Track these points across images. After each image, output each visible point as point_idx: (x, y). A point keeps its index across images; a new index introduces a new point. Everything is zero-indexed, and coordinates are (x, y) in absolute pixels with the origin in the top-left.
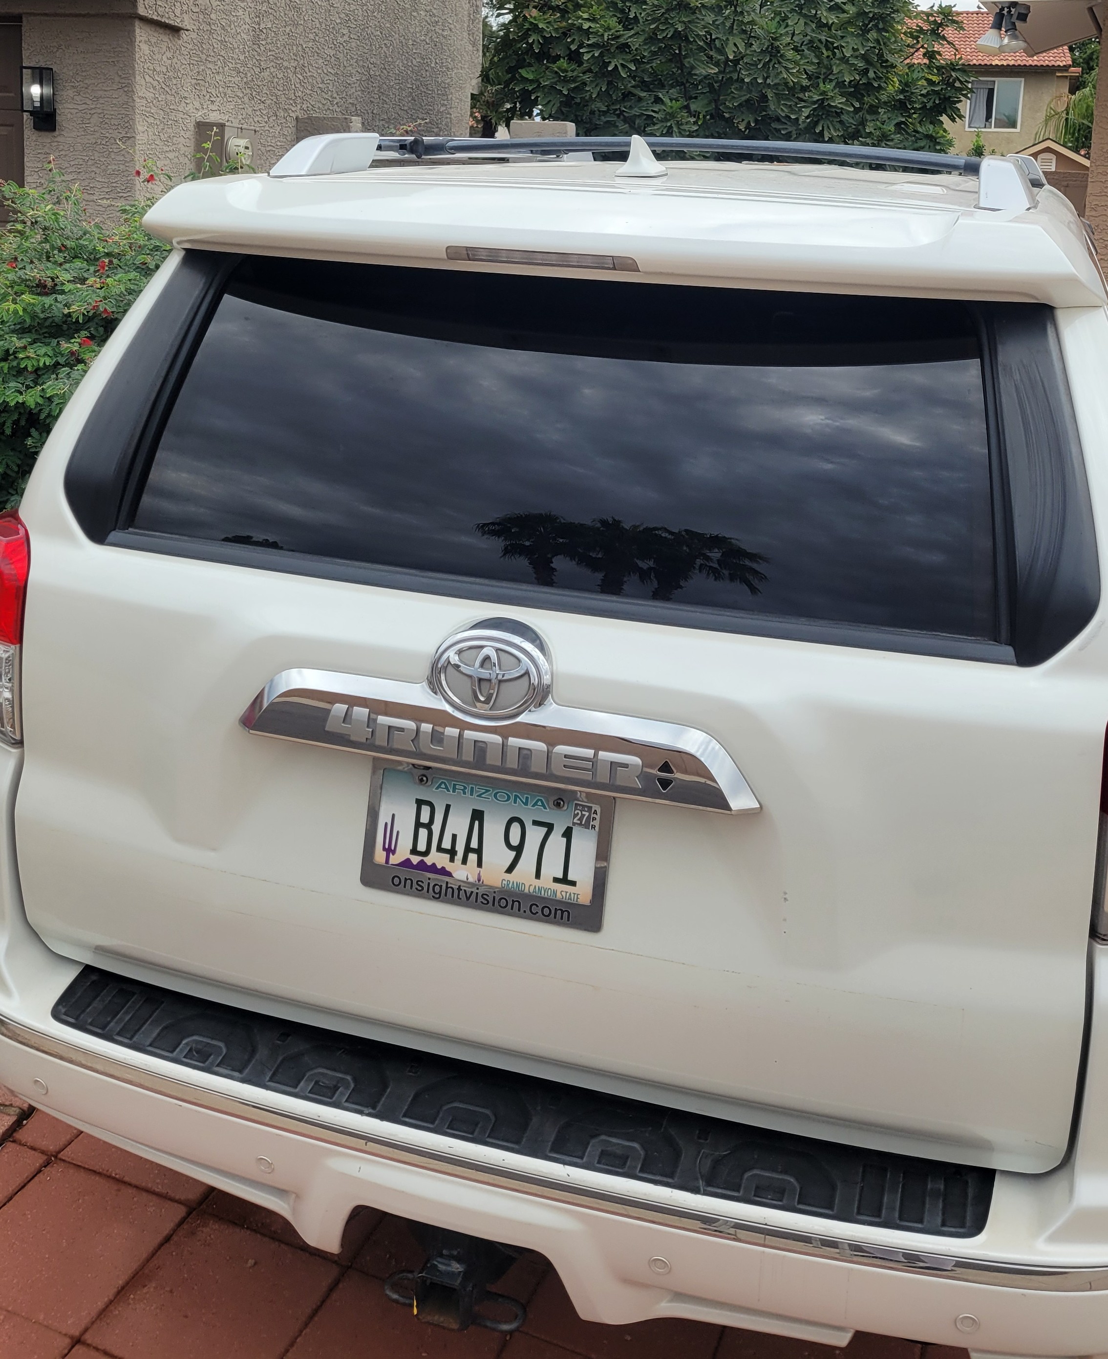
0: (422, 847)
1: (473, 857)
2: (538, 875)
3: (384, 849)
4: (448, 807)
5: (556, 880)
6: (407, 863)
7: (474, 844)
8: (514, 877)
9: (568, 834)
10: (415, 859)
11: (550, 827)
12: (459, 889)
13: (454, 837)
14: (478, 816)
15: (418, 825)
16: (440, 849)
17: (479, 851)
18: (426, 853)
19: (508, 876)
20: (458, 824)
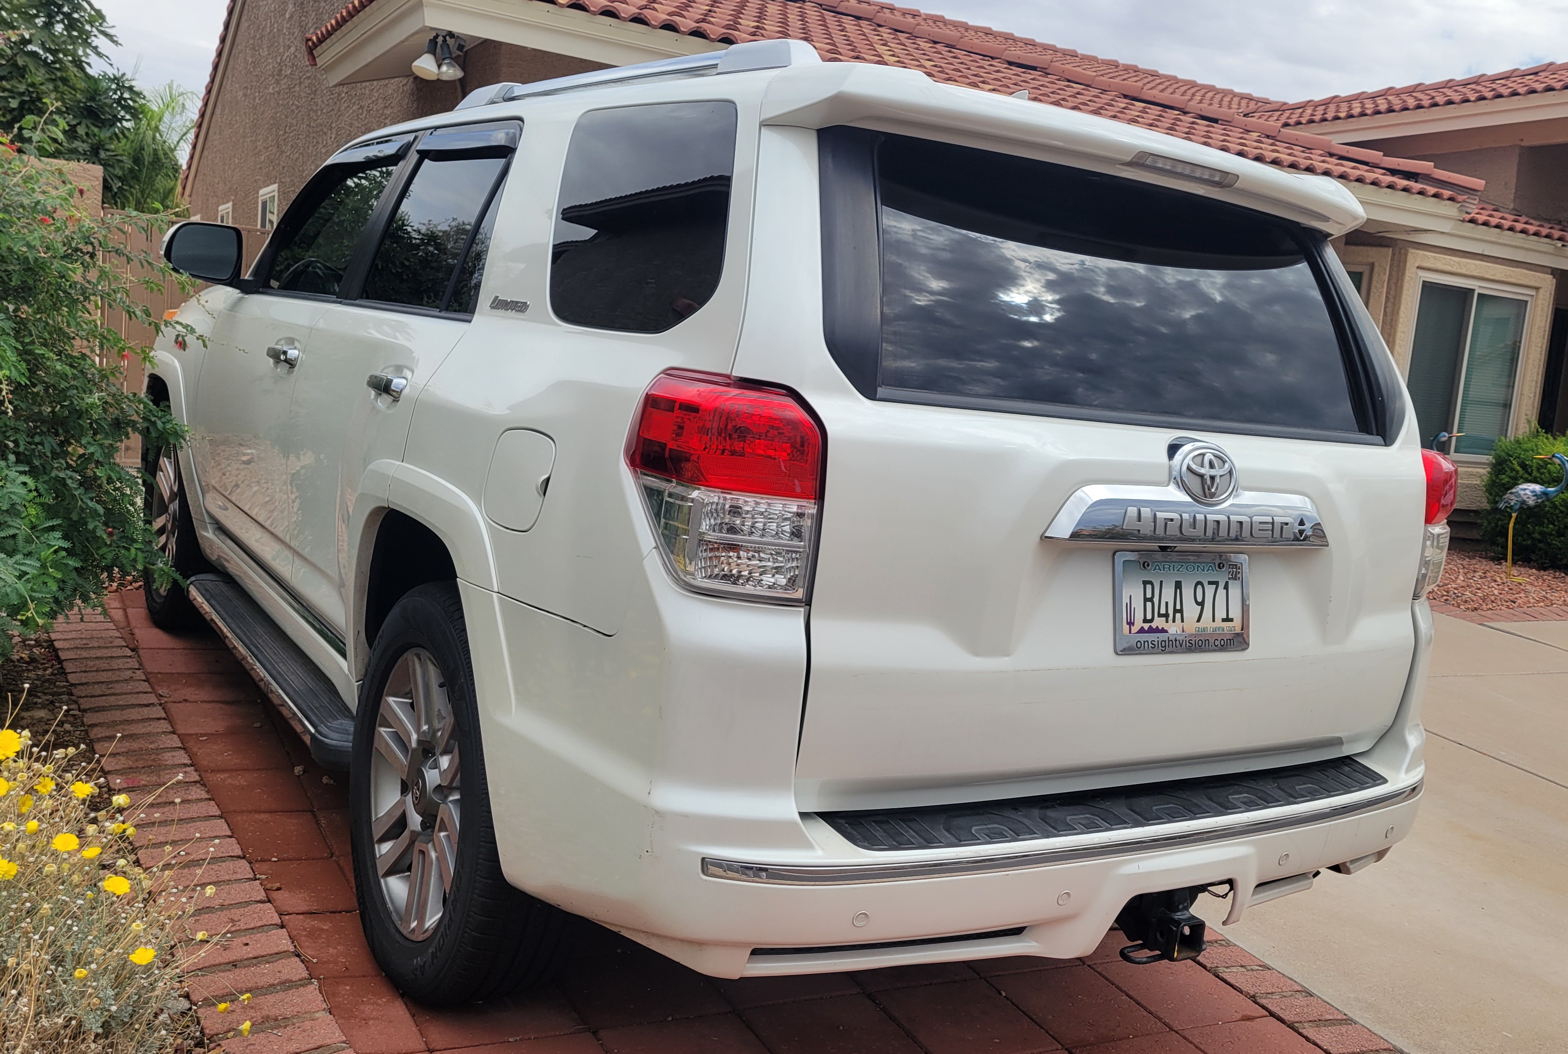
0: (1149, 617)
1: (1178, 615)
2: (1214, 621)
3: (1128, 623)
4: (1161, 582)
5: (1224, 620)
6: (1142, 631)
7: (1178, 607)
8: (1200, 625)
9: (1226, 587)
10: (1146, 626)
11: (1216, 583)
12: (1176, 640)
13: (1167, 603)
14: (1178, 585)
15: (1146, 600)
16: (1160, 615)
17: (1181, 611)
18: (1151, 621)
19: (1199, 625)
20: (1168, 594)
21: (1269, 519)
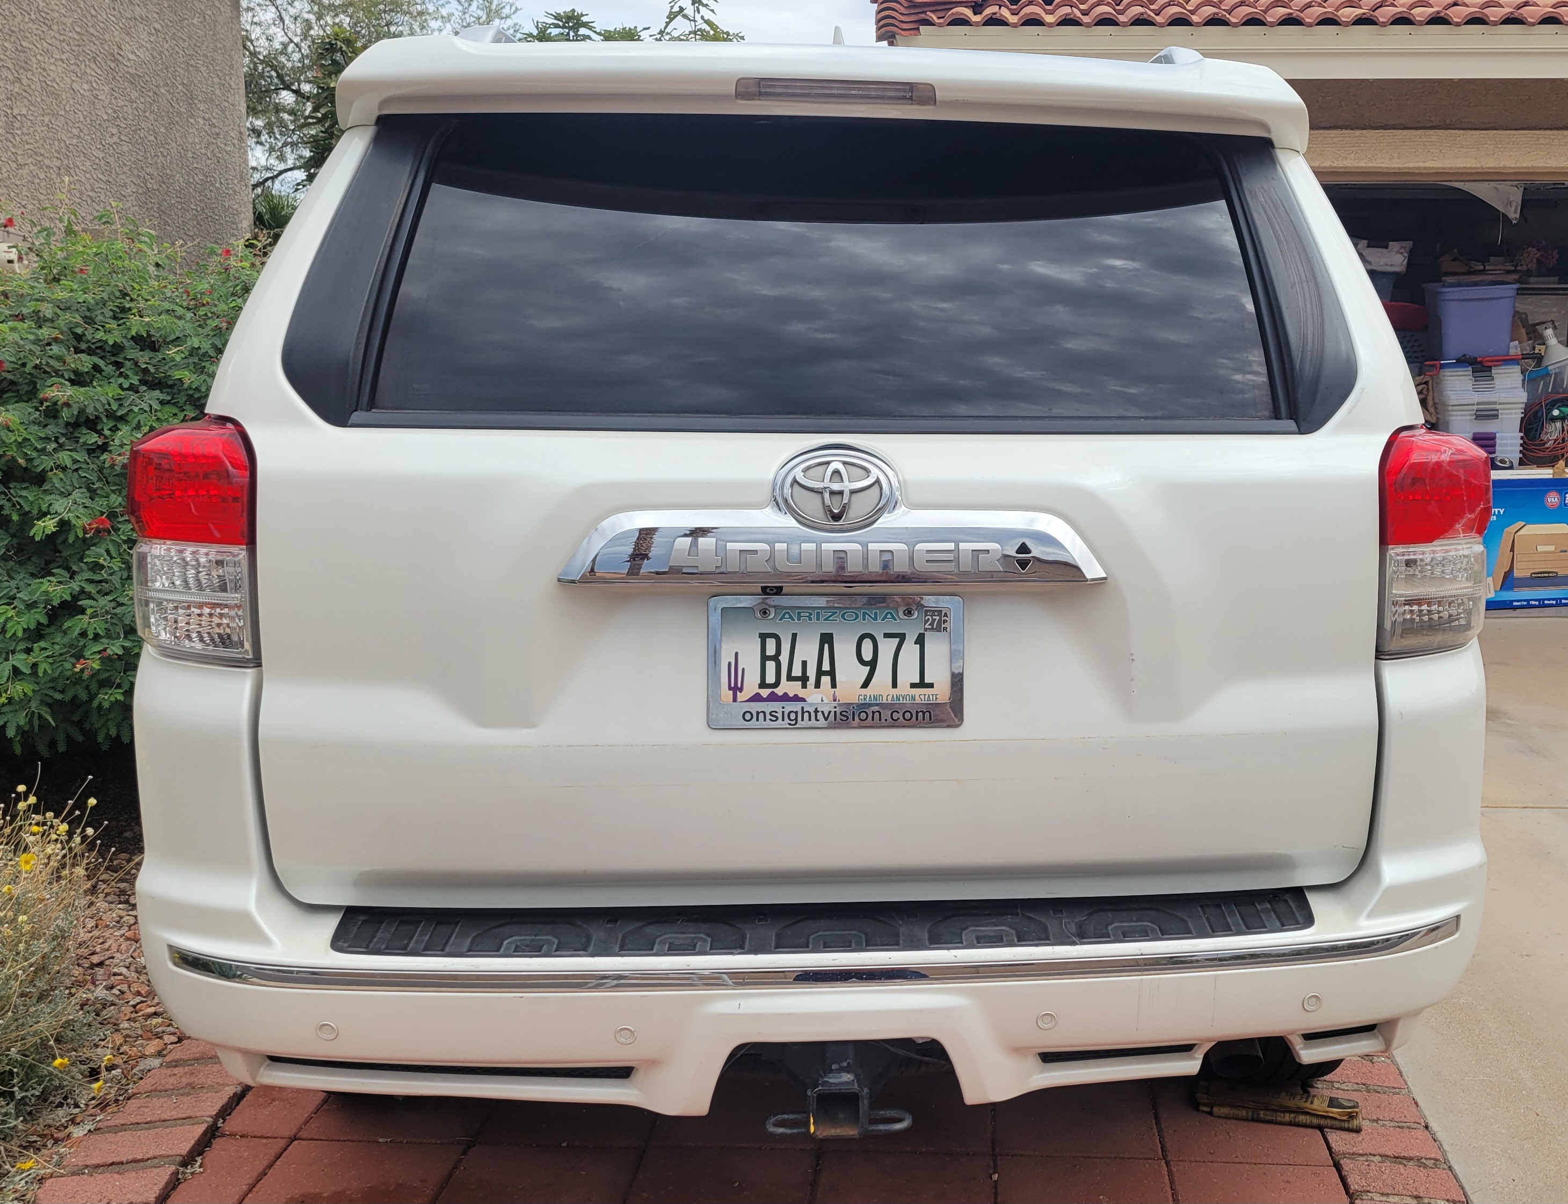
0: (771, 679)
1: (826, 680)
2: (895, 685)
3: (730, 688)
4: (794, 636)
5: (913, 686)
6: (756, 698)
7: (826, 667)
8: (871, 690)
9: (920, 641)
10: (765, 693)
11: (902, 637)
12: (816, 711)
13: (804, 664)
14: (827, 639)
15: (764, 658)
16: (790, 678)
17: (832, 673)
18: (777, 684)
19: (864, 691)
20: (808, 651)
21: (951, 546)
